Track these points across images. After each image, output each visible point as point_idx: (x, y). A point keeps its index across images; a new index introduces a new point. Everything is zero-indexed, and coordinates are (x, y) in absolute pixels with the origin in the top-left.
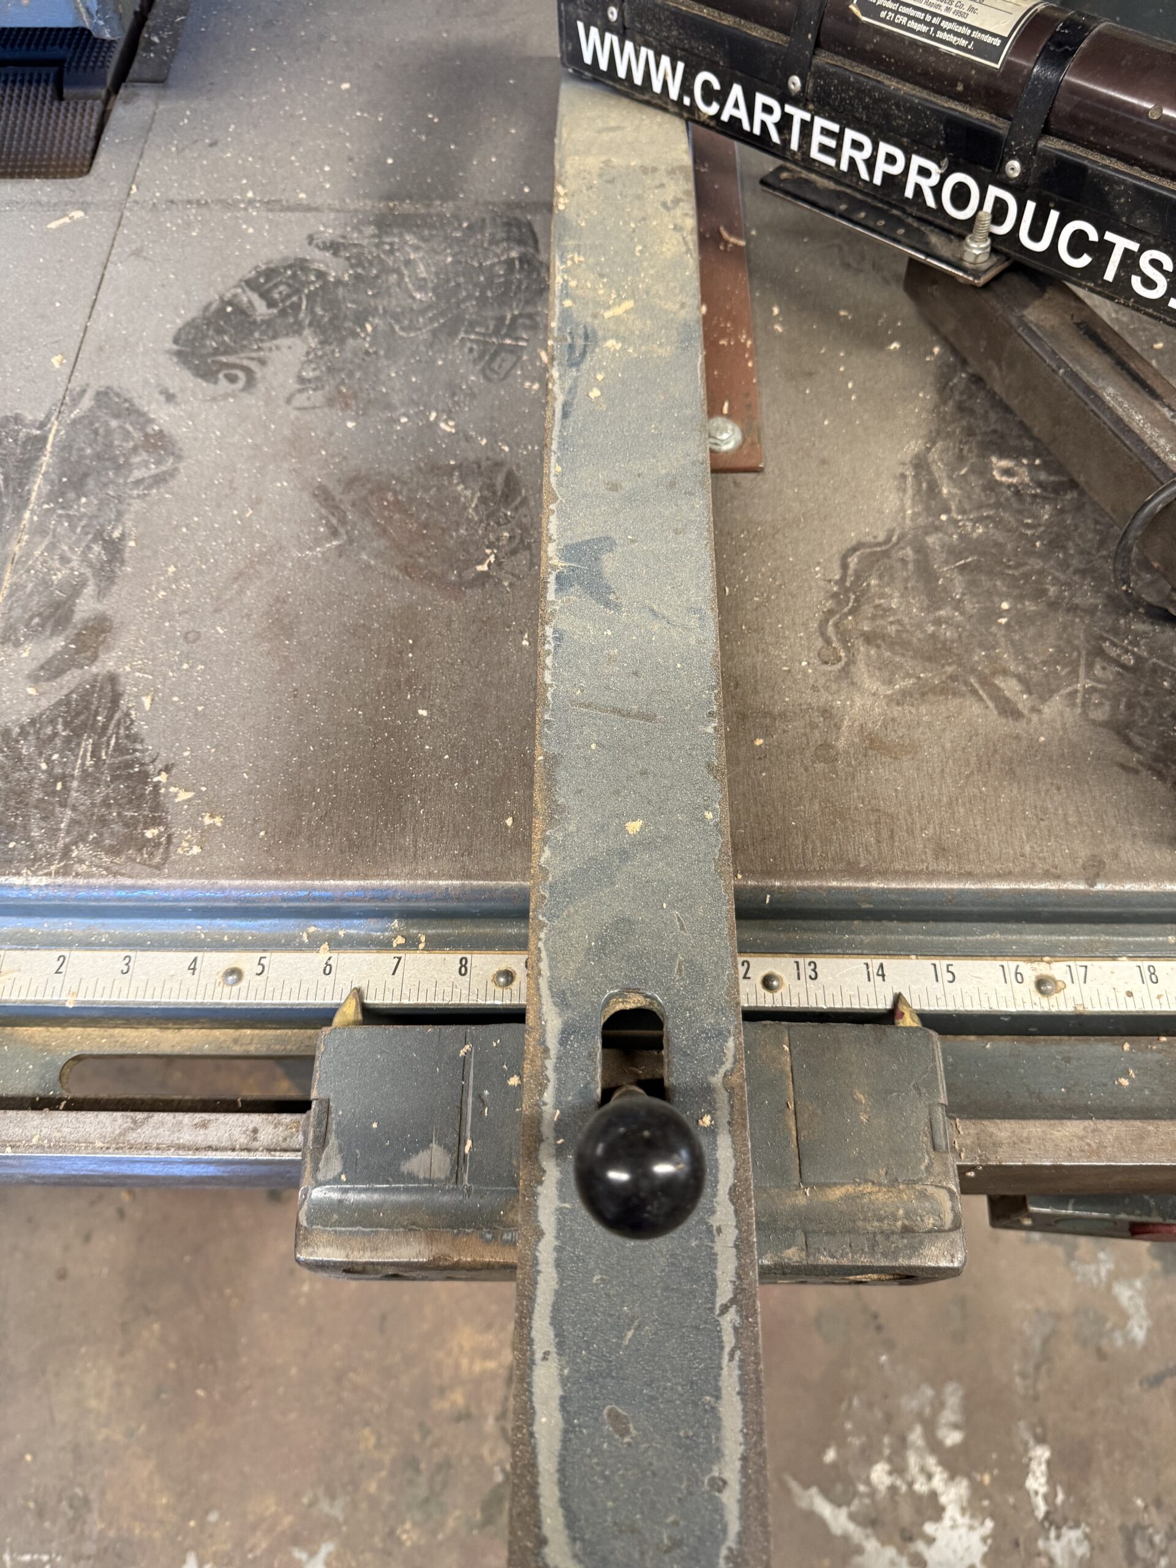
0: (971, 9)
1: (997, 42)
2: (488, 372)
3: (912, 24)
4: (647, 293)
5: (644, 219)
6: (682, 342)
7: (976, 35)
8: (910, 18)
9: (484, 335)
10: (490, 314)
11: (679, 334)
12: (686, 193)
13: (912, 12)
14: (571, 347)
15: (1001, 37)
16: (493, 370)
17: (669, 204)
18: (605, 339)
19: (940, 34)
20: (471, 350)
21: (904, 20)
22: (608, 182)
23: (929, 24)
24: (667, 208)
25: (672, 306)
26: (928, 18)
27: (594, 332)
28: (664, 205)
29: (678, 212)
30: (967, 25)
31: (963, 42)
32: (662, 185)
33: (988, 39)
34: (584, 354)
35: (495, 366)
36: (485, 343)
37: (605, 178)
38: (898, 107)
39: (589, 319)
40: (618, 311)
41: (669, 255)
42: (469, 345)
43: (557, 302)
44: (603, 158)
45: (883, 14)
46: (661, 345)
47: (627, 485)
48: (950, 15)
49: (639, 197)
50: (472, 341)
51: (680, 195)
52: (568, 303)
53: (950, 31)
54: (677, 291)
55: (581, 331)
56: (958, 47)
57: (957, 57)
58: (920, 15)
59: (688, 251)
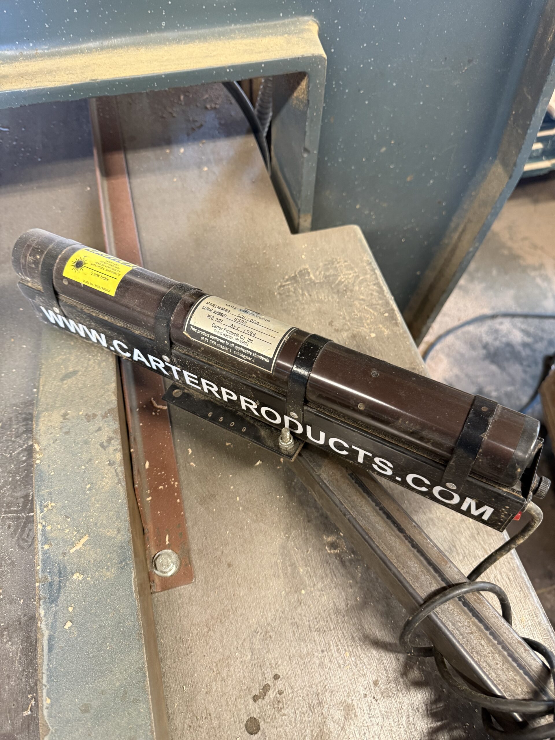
0: (249, 340)
1: (268, 361)
2: (21, 542)
3: (219, 345)
4: (96, 524)
5: (90, 460)
6: (121, 563)
7: (254, 355)
8: (218, 342)
9: (16, 512)
10: (19, 494)
11: (118, 556)
12: (115, 432)
13: (218, 340)
14: (51, 584)
15: (269, 358)
16: (23, 540)
17: (105, 444)
18: (73, 574)
19: (235, 352)
20: (9, 527)
21: (215, 343)
22: (67, 433)
23: (228, 347)
24: (104, 448)
25: (111, 533)
26: (227, 344)
27: (65, 568)
28: (102, 445)
29: (111, 449)
30: (249, 350)
31: (249, 358)
32: (100, 429)
33: (263, 359)
34: (60, 588)
35: (25, 536)
36: (18, 518)
37: (64, 430)
38: (225, 379)
39: (61, 557)
40: (79, 546)
41: (107, 488)
42: (8, 522)
43: (40, 546)
44: (63, 412)
45: (202, 338)
46: (108, 570)
47: (95, 704)
48: (239, 343)
49: (86, 442)
50: (9, 518)
51: (112, 435)
52: (46, 547)
53: (241, 352)
54: (115, 518)
55: (56, 570)
56: (247, 360)
57: (247, 365)
58: (223, 342)
59: (119, 482)
